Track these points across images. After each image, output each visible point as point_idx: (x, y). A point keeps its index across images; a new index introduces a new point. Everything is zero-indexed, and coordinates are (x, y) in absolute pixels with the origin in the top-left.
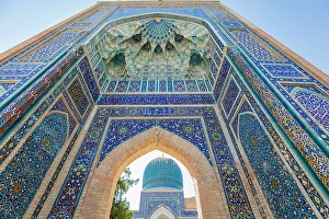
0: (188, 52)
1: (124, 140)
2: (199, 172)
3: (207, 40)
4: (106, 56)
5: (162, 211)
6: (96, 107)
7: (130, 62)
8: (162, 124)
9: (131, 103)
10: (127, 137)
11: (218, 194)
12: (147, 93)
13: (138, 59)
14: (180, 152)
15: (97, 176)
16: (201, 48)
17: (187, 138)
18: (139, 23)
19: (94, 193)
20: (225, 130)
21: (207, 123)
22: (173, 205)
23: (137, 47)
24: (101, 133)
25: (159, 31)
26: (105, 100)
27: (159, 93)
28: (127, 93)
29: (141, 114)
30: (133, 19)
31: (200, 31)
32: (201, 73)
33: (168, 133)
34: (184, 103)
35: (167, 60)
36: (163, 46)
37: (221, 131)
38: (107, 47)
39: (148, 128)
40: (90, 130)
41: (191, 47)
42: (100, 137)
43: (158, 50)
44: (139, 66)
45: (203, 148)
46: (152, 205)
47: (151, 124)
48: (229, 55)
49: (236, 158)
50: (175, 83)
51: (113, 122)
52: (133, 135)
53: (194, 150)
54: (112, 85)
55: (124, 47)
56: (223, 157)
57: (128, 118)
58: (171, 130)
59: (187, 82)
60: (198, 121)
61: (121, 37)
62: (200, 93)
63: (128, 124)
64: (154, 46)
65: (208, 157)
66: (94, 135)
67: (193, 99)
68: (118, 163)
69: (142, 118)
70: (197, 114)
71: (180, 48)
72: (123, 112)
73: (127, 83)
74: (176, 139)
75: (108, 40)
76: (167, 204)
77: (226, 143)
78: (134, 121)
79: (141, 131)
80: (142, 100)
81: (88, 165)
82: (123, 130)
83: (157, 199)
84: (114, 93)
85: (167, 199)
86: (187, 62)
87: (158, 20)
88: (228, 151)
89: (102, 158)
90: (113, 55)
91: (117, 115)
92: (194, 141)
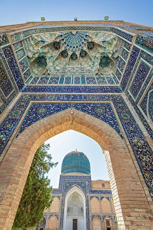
0: (98, 55)
1: (43, 117)
2: (111, 144)
3: (115, 43)
4: (30, 55)
5: (75, 189)
6: (20, 94)
7: (51, 64)
8: (76, 107)
9: (50, 91)
10: (45, 116)
11: (130, 162)
12: (64, 85)
13: (57, 62)
14: (92, 128)
15: (15, 145)
16: (109, 50)
17: (99, 117)
18: (58, 33)
19: (11, 158)
20: (133, 112)
21: (116, 106)
22: (83, 185)
23: (56, 53)
24: (23, 112)
25: (75, 41)
26: (28, 89)
27: (74, 85)
28: (47, 85)
29: (59, 99)
30: (53, 29)
31: (109, 36)
32: (109, 72)
33: (81, 113)
34: (95, 92)
35: (81, 65)
36: (78, 53)
37: (129, 112)
38: (31, 48)
39: (64, 109)
40: (13, 109)
41: (101, 51)
42: (21, 115)
43: (73, 57)
44: (58, 68)
45: (114, 125)
46: (68, 185)
47: (67, 106)
48: (138, 42)
49: (145, 133)
50: (88, 79)
51: (34, 105)
52: (51, 114)
53: (105, 126)
54: (35, 80)
55: (46, 50)
56: (133, 131)
57: (46, 101)
58: (84, 111)
59: (98, 79)
60: (108, 105)
61: (43, 42)
62: (108, 85)
63: (47, 106)
64: (70, 53)
65: (119, 132)
66: (17, 113)
67: (103, 89)
68: (36, 135)
69: (59, 101)
70: (107, 100)
71: (91, 54)
72: (42, 98)
73: (47, 79)
74: (88, 118)
75: (32, 42)
76: (79, 184)
77: (134, 121)
78: (52, 104)
79: (58, 111)
80: (60, 89)
81: (8, 136)
82: (42, 111)
83: (71, 181)
84: (37, 84)
85: (79, 181)
86: (97, 64)
87: (74, 32)
88: (137, 127)
89: (22, 130)
90: (37, 56)
91: (37, 100)
92: (105, 119)
